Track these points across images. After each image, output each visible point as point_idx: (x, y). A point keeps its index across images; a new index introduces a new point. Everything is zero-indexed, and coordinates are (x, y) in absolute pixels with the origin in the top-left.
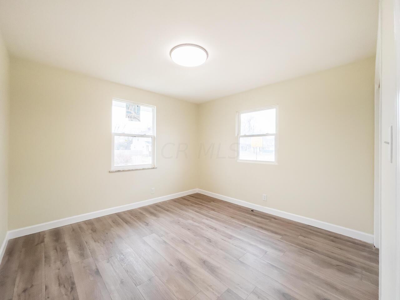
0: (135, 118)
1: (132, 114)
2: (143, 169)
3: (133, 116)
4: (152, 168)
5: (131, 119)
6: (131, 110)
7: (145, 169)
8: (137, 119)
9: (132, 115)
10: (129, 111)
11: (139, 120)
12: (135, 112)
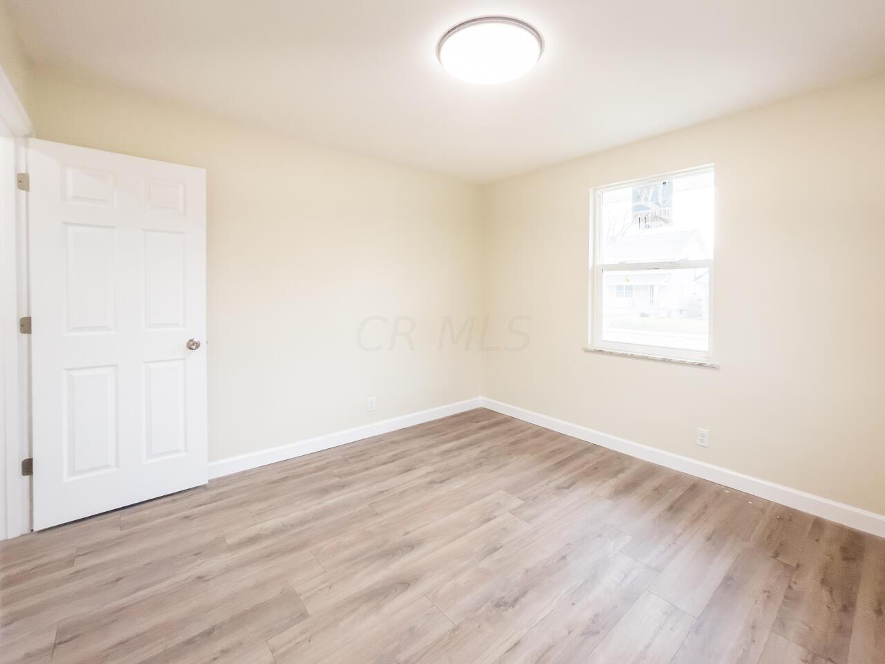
0: (656, 218)
1: (648, 209)
2: (664, 360)
3: (650, 215)
4: (692, 364)
5: (647, 224)
6: (646, 199)
7: (670, 361)
8: (661, 219)
9: (648, 211)
10: (642, 203)
11: (666, 221)
12: (657, 204)
